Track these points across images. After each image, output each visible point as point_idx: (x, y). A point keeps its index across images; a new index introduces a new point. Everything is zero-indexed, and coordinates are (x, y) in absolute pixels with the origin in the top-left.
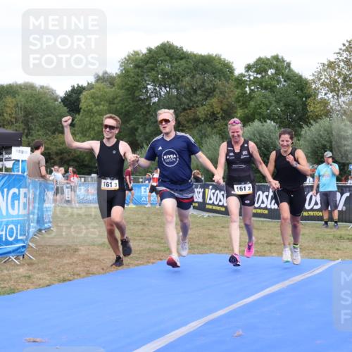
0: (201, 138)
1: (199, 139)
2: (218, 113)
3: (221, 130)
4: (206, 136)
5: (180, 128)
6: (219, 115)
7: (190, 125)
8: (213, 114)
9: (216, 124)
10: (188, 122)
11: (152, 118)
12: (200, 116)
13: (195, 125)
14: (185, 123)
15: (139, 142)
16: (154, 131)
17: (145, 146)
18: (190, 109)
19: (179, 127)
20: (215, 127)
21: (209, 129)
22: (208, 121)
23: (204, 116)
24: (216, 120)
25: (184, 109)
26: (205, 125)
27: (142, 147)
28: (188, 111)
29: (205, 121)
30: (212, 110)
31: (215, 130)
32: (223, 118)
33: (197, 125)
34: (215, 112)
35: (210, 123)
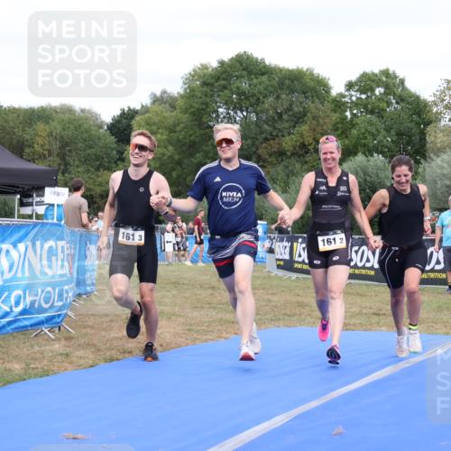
0: (288, 176)
1: (285, 177)
2: (310, 145)
4: (293, 174)
6: (310, 148)
7: (273, 159)
8: (303, 146)
9: (306, 159)
10: (270, 155)
12: (287, 149)
13: (280, 159)
14: (267, 157)
18: (274, 139)
20: (306, 163)
21: (298, 166)
22: (297, 154)
23: (291, 149)
24: (307, 153)
25: (266, 140)
26: (293, 160)
28: (271, 142)
29: (293, 154)
30: (301, 140)
31: (306, 167)
32: (316, 151)
33: (283, 160)
34: (306, 143)
35: (299, 157)
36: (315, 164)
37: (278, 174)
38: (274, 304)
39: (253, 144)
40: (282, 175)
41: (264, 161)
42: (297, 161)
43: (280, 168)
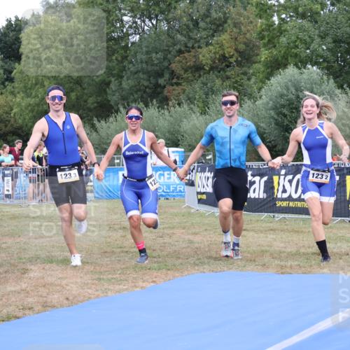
0: (207, 94)
1: (204, 96)
2: (231, 57)
3: (236, 82)
4: (213, 92)
5: (175, 81)
6: (232, 60)
7: (188, 75)
9: (228, 73)
10: (186, 71)
11: (131, 66)
12: (204, 62)
13: (197, 75)
14: (182, 72)
15: (112, 103)
16: (135, 86)
17: (121, 109)
18: (189, 52)
19: (173, 79)
20: (228, 78)
21: (218, 82)
22: (217, 68)
23: (209, 62)
24: (228, 66)
25: (180, 52)
26: (212, 75)
27: (117, 111)
28: (186, 55)
29: (212, 68)
30: (221, 52)
31: (228, 83)
32: (239, 64)
33: (200, 76)
34: (227, 55)
35: (219, 72)
36: (238, 79)
37: (196, 92)
38: (196, 245)
39: (165, 59)
40: (200, 94)
41: (178, 78)
42: (217, 77)
43: (197, 86)
